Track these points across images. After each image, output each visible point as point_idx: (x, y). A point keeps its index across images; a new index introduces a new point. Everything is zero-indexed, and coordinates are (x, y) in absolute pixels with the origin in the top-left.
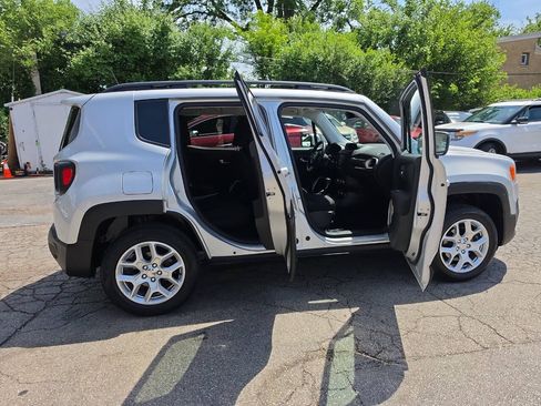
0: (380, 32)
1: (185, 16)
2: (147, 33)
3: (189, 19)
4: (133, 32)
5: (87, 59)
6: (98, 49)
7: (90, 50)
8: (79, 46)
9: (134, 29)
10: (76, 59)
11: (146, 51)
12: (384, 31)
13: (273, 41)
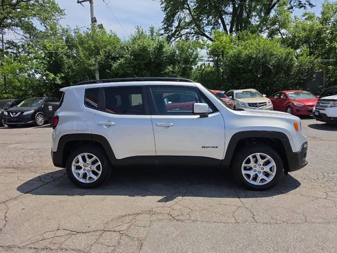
0: (301, 35)
1: (181, 36)
2: (151, 49)
3: (183, 38)
4: (144, 49)
5: (121, 65)
6: (126, 59)
7: (122, 60)
8: (118, 58)
9: (144, 47)
10: (115, 65)
11: (151, 58)
12: (303, 34)
13: (224, 48)
